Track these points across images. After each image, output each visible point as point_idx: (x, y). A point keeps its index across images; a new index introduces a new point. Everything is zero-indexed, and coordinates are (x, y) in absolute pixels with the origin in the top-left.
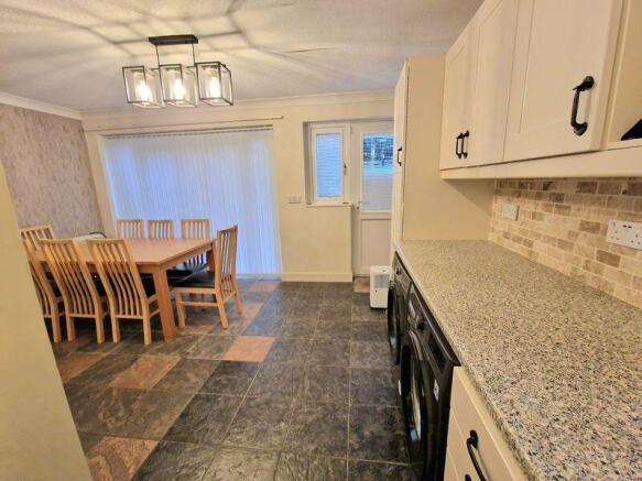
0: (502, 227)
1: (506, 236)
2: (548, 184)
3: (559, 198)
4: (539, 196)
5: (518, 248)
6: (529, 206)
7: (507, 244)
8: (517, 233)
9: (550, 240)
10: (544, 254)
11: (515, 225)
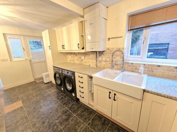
0: (69, 59)
1: (70, 60)
2: (74, 53)
3: (76, 54)
4: (74, 54)
5: (72, 62)
6: (73, 56)
7: (71, 62)
8: (72, 60)
9: (76, 60)
10: (76, 62)
11: (71, 59)
